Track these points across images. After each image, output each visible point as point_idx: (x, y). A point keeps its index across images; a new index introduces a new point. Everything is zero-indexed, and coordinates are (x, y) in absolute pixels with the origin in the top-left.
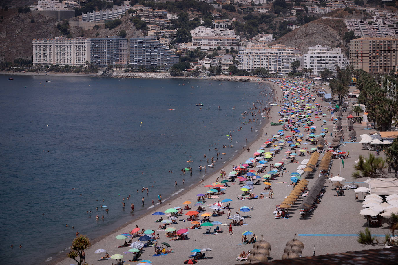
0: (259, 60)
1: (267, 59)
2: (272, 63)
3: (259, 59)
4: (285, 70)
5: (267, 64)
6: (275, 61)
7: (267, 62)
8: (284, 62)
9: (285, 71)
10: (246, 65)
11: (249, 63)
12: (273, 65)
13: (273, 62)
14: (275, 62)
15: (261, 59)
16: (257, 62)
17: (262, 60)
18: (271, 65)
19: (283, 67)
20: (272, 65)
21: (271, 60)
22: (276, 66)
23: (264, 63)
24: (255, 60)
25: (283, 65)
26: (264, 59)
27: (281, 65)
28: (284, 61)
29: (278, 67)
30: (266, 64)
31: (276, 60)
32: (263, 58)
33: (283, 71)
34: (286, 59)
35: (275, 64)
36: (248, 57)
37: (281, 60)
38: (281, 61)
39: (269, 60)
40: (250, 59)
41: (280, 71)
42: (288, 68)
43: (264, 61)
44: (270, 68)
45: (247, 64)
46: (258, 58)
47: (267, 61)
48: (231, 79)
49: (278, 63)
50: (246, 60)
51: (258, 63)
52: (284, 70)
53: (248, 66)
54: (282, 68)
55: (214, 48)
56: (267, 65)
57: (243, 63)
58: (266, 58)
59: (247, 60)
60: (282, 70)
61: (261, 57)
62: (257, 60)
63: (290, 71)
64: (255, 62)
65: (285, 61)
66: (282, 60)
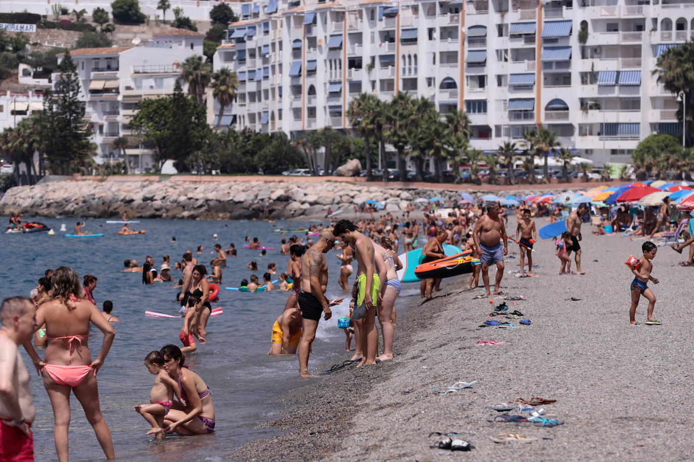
0: (386, 49)
1: (448, 33)
2: (493, 69)
3: (388, 37)
4: (611, 116)
5: (454, 72)
6: (520, 44)
7: (449, 57)
8: (597, 51)
9: (610, 130)
10: (287, 101)
11: (306, 82)
12: (500, 79)
13: (501, 55)
14: (518, 55)
15: (399, 35)
16: (371, 66)
17: (414, 41)
18: (481, 81)
19: (591, 91)
20: (491, 82)
21: (482, 40)
22: (528, 87)
23: (425, 69)
24: (358, 52)
25: (589, 77)
26: (431, 31)
27: (576, 79)
28: (596, 38)
29: (549, 94)
30: (441, 72)
31: (530, 38)
32: (423, 23)
33: (586, 131)
34: (612, 27)
35: (522, 67)
36: (299, 33)
37: (577, 28)
38: (574, 42)
39: (472, 40)
40: (313, 42)
41: (567, 130)
42: (633, 104)
43: (425, 48)
44: (480, 106)
45: (297, 90)
46: (382, 25)
47: (452, 45)
48: (138, 197)
49: (547, 64)
50: (285, 56)
51: (380, 73)
52: (597, 117)
53: (297, 104)
54: (584, 105)
55: (89, 14)
56: (449, 84)
57: (265, 85)
58: (444, 20)
59: (297, 52)
60: (576, 117)
61: (406, 18)
62: (368, 50)
63: (653, 126)
64: (355, 63)
65: (614, 39)
66: (583, 37)
